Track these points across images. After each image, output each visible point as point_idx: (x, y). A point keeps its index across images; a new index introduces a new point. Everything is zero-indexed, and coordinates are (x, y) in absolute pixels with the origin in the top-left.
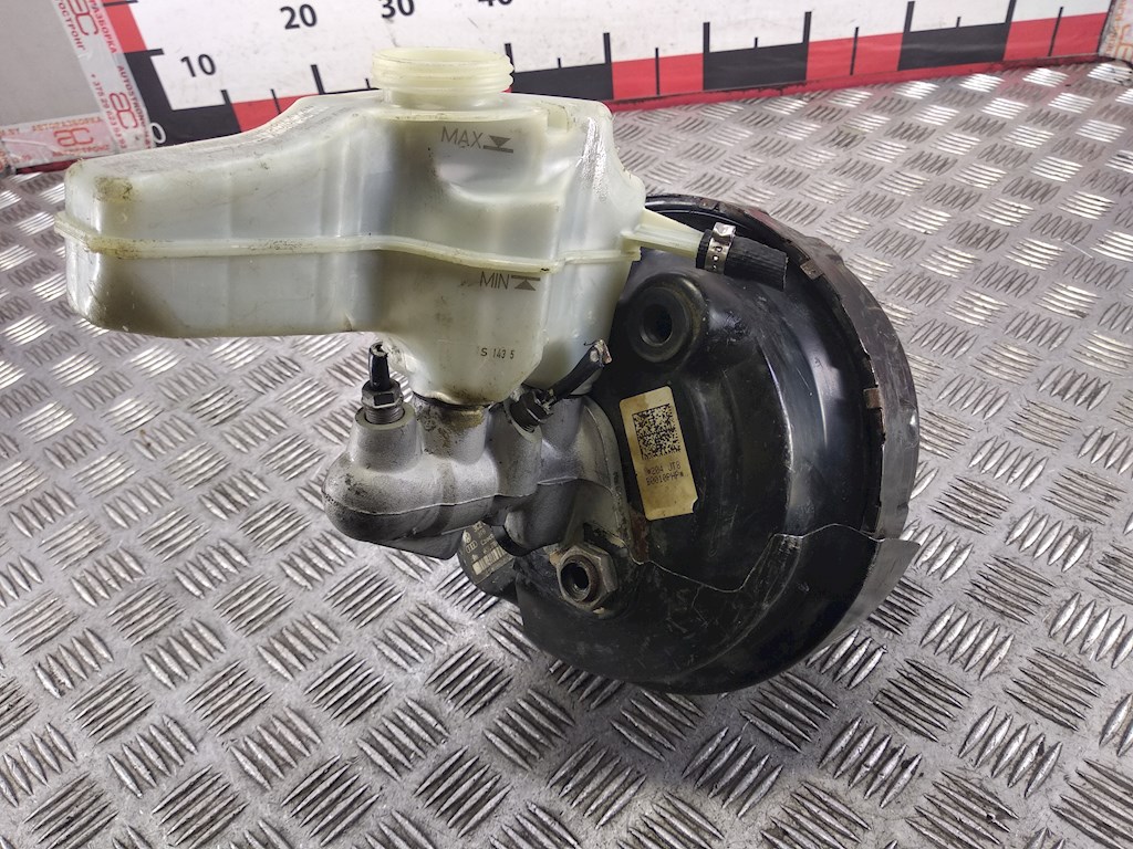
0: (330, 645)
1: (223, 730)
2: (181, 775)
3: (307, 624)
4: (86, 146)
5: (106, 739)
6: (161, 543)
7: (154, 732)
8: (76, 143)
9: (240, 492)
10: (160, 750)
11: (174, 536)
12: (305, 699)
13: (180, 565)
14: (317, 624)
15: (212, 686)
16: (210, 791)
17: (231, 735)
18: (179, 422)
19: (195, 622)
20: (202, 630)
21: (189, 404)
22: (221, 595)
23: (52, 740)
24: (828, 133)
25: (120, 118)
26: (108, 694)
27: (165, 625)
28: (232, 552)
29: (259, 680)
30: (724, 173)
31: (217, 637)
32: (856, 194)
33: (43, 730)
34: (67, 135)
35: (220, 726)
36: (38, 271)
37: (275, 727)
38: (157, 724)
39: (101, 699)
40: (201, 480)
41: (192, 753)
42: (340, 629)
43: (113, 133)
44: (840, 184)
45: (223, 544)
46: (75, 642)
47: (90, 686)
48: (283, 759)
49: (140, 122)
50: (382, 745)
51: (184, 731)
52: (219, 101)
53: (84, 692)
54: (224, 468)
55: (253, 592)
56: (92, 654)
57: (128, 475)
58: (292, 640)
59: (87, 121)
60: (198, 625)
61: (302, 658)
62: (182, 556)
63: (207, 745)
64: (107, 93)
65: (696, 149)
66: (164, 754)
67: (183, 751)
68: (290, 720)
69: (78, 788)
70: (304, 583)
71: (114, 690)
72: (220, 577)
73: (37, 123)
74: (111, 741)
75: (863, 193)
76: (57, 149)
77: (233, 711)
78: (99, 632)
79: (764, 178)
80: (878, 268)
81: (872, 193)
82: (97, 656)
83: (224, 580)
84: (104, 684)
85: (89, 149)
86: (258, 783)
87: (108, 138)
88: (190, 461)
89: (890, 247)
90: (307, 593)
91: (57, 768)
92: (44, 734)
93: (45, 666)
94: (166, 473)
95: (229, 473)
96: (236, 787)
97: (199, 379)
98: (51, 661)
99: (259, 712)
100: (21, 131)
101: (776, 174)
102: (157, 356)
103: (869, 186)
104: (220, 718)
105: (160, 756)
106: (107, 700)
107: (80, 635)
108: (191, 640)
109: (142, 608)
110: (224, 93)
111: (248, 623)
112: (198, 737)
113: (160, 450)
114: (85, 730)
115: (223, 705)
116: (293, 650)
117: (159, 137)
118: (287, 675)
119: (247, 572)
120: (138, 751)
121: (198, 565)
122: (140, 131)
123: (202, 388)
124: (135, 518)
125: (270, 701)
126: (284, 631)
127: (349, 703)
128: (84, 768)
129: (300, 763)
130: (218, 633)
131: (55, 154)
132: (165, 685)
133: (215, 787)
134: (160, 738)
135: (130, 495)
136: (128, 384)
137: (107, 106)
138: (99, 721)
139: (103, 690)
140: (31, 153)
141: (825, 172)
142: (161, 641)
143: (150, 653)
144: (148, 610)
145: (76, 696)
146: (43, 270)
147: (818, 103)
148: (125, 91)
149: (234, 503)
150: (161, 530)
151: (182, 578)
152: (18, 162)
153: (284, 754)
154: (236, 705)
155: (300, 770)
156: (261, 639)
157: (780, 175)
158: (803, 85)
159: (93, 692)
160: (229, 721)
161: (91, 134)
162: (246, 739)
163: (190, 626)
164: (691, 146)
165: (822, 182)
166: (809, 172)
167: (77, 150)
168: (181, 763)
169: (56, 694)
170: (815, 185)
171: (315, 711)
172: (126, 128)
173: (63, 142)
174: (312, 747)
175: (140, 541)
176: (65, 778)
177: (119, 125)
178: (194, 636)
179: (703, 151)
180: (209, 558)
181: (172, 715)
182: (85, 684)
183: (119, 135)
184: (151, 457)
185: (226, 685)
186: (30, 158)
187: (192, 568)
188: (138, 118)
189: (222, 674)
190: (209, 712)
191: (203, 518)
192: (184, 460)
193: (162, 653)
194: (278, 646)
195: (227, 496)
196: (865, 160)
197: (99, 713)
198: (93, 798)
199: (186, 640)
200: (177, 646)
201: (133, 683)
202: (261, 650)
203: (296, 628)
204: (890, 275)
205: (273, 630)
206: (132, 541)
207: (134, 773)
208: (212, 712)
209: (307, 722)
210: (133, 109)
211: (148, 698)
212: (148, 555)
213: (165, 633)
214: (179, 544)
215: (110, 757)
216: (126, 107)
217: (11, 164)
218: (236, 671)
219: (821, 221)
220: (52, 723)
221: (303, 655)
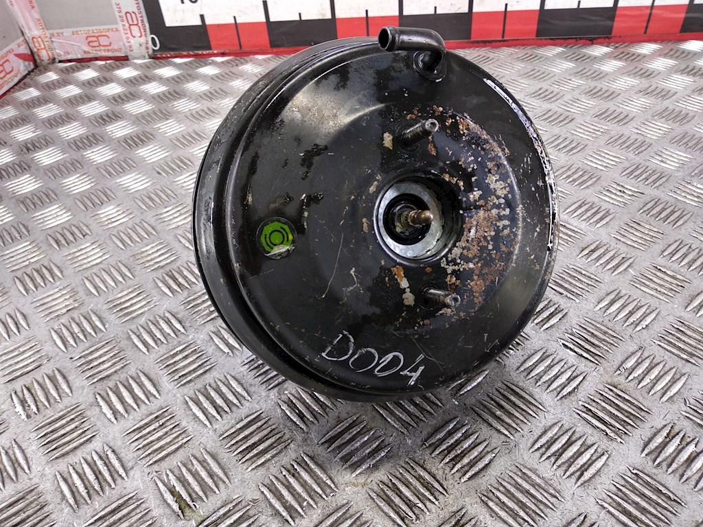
0: (243, 401)
1: (151, 462)
2: (112, 495)
3: (226, 383)
4: (106, 48)
5: (56, 458)
6: (121, 310)
7: (96, 458)
8: (100, 45)
9: (185, 278)
10: (98, 473)
11: (132, 305)
12: (219, 444)
13: (133, 327)
14: (234, 384)
15: (146, 424)
16: (134, 513)
17: (156, 467)
18: (145, 224)
19: (139, 372)
20: (143, 379)
21: (154, 214)
22: (161, 353)
23: (14, 454)
24: (631, 68)
25: (130, 29)
26: (64, 422)
27: (116, 372)
28: (173, 321)
29: (184, 424)
30: (556, 88)
31: (155, 386)
32: (659, 108)
33: (9, 445)
34: (95, 39)
35: (148, 459)
36: (63, 120)
37: (193, 464)
38: (99, 451)
39: (57, 425)
40: (156, 266)
41: (123, 478)
42: (252, 389)
43: (125, 40)
44: (645, 101)
45: (167, 315)
46: (46, 377)
47: (51, 414)
48: (197, 494)
49: (143, 33)
50: (280, 492)
51: (119, 459)
52: (198, 22)
53: (45, 418)
54: (175, 260)
55: (186, 353)
56: (57, 388)
57: (104, 258)
58: (213, 394)
59: (108, 30)
60: (141, 374)
61: (220, 410)
62: (135, 320)
63: (136, 473)
64: (124, 11)
65: (533, 72)
66: (100, 476)
67: (116, 476)
68: (205, 461)
69: (27, 497)
70: (226, 350)
71: (68, 419)
72: (163, 339)
73: (75, 29)
74: (60, 460)
75: (664, 107)
76: (87, 48)
77: (160, 448)
78: (64, 371)
79: (586, 93)
80: (682, 158)
81: (671, 107)
82: (60, 391)
83: (165, 342)
84: (62, 413)
85: (108, 51)
86: (173, 510)
87: (121, 44)
88: (150, 252)
89: (690, 145)
90: (229, 358)
91: (14, 478)
92: (9, 448)
93: (20, 394)
94: (132, 259)
95: (178, 263)
96: (155, 513)
97: (164, 196)
98: (25, 391)
99: (181, 451)
100: (64, 34)
101: (594, 91)
102: (136, 179)
103: (666, 103)
104: (149, 452)
105: (97, 478)
106: (63, 427)
107: (50, 372)
108: (134, 385)
109: (100, 356)
110: (202, 17)
111: (180, 377)
112: (130, 464)
113: (129, 243)
114: (41, 449)
115: (152, 442)
116: (213, 403)
117: (155, 46)
118: (207, 422)
119: (183, 337)
120: (80, 471)
121: (147, 328)
122: (143, 40)
123: (166, 203)
124: (105, 289)
125: (190, 442)
126: (208, 387)
127: (255, 451)
128: (36, 480)
129: (210, 498)
130: (156, 382)
131: (85, 52)
132: (109, 420)
133: (138, 511)
134: (99, 463)
135: (103, 273)
136: (113, 196)
137: (122, 21)
138: (54, 442)
139: (61, 418)
140: (69, 50)
141: (632, 92)
142: (111, 384)
143: (101, 393)
144: (104, 358)
145: (39, 420)
146: (67, 120)
147: (622, 50)
148: (136, 11)
149: (179, 285)
150: (123, 300)
151: (133, 337)
152: (61, 56)
153: (197, 489)
154: (163, 442)
155: (210, 504)
156: (189, 390)
157: (598, 92)
158: (609, 38)
159: (52, 418)
160: (155, 455)
161: (111, 40)
162: (168, 472)
163: (134, 375)
164: (529, 71)
165: (631, 99)
166: (620, 92)
167: (100, 50)
168: (113, 486)
169: (24, 417)
170: (626, 100)
171: (227, 455)
172: (134, 37)
173: (91, 44)
174: (221, 485)
175: (106, 307)
176: (19, 486)
177: (129, 35)
178: (137, 383)
179: (538, 74)
180: (156, 324)
181: (111, 444)
182: (48, 411)
183: (129, 42)
184: (123, 247)
185: (157, 425)
186: (69, 54)
187: (142, 330)
188: (142, 31)
189: (155, 415)
190: (141, 446)
191: (155, 294)
192: (146, 251)
193: (110, 393)
194: (202, 398)
195: (175, 280)
196: (663, 87)
197: (55, 436)
198: (39, 507)
199: (130, 385)
200: (122, 389)
201: (84, 415)
202: (187, 399)
203: (218, 385)
204: (694, 164)
205: (199, 384)
206: (99, 306)
207: (74, 489)
208: (144, 446)
209: (219, 464)
210: (140, 24)
211: (95, 428)
212: (111, 318)
213: (115, 377)
214: (135, 311)
215: (57, 473)
216: (135, 23)
217: (56, 57)
218: (166, 414)
219: (633, 124)
220: (17, 440)
221: (221, 407)
